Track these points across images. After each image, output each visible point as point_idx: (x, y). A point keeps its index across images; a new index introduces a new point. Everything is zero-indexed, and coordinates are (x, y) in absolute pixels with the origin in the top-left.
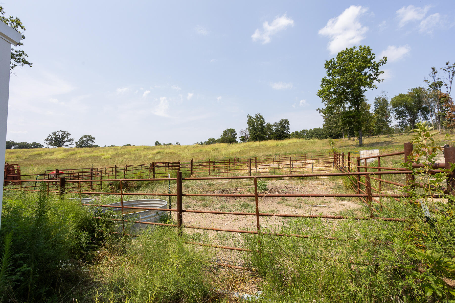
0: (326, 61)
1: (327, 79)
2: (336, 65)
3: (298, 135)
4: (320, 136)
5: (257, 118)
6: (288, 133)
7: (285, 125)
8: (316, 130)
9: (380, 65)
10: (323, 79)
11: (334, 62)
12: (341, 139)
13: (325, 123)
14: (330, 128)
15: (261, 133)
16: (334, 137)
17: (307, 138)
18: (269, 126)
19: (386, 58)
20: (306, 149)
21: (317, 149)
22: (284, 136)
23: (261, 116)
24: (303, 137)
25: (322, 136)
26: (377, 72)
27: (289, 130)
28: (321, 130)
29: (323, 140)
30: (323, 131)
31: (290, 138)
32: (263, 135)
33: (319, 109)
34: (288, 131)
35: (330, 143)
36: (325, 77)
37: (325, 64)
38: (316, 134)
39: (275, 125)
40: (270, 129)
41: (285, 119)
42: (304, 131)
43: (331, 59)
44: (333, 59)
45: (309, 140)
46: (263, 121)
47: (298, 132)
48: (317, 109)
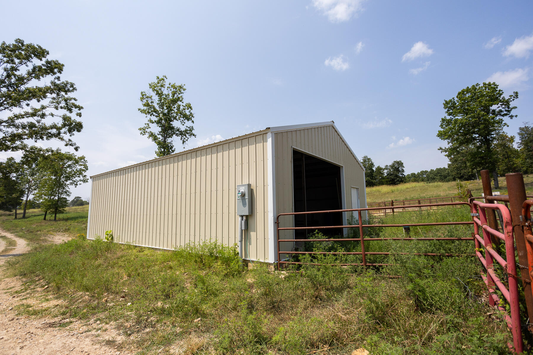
0: (445, 100)
1: (447, 118)
2: (457, 104)
3: (415, 178)
4: (446, 178)
5: (365, 161)
6: (403, 177)
7: (398, 168)
8: (439, 171)
9: (511, 101)
10: (442, 119)
11: (455, 102)
12: (475, 181)
13: (450, 163)
14: (457, 168)
15: (370, 178)
16: (466, 178)
17: (428, 180)
18: (379, 169)
19: (517, 93)
20: (428, 194)
21: (442, 194)
22: (398, 181)
23: (369, 159)
24: (423, 180)
25: (448, 178)
26: (508, 108)
27: (403, 173)
28: (447, 171)
29: (450, 183)
30: (449, 172)
31: (405, 182)
32: (372, 181)
33: (441, 149)
34: (403, 175)
35: (458, 187)
36: (445, 117)
37: (444, 104)
38: (440, 176)
39: (386, 168)
40: (380, 173)
41: (398, 161)
42: (423, 173)
43: (450, 99)
44: (453, 98)
45: (431, 184)
46: (372, 164)
47: (415, 174)
48: (439, 148)
